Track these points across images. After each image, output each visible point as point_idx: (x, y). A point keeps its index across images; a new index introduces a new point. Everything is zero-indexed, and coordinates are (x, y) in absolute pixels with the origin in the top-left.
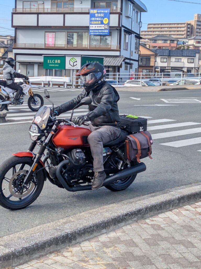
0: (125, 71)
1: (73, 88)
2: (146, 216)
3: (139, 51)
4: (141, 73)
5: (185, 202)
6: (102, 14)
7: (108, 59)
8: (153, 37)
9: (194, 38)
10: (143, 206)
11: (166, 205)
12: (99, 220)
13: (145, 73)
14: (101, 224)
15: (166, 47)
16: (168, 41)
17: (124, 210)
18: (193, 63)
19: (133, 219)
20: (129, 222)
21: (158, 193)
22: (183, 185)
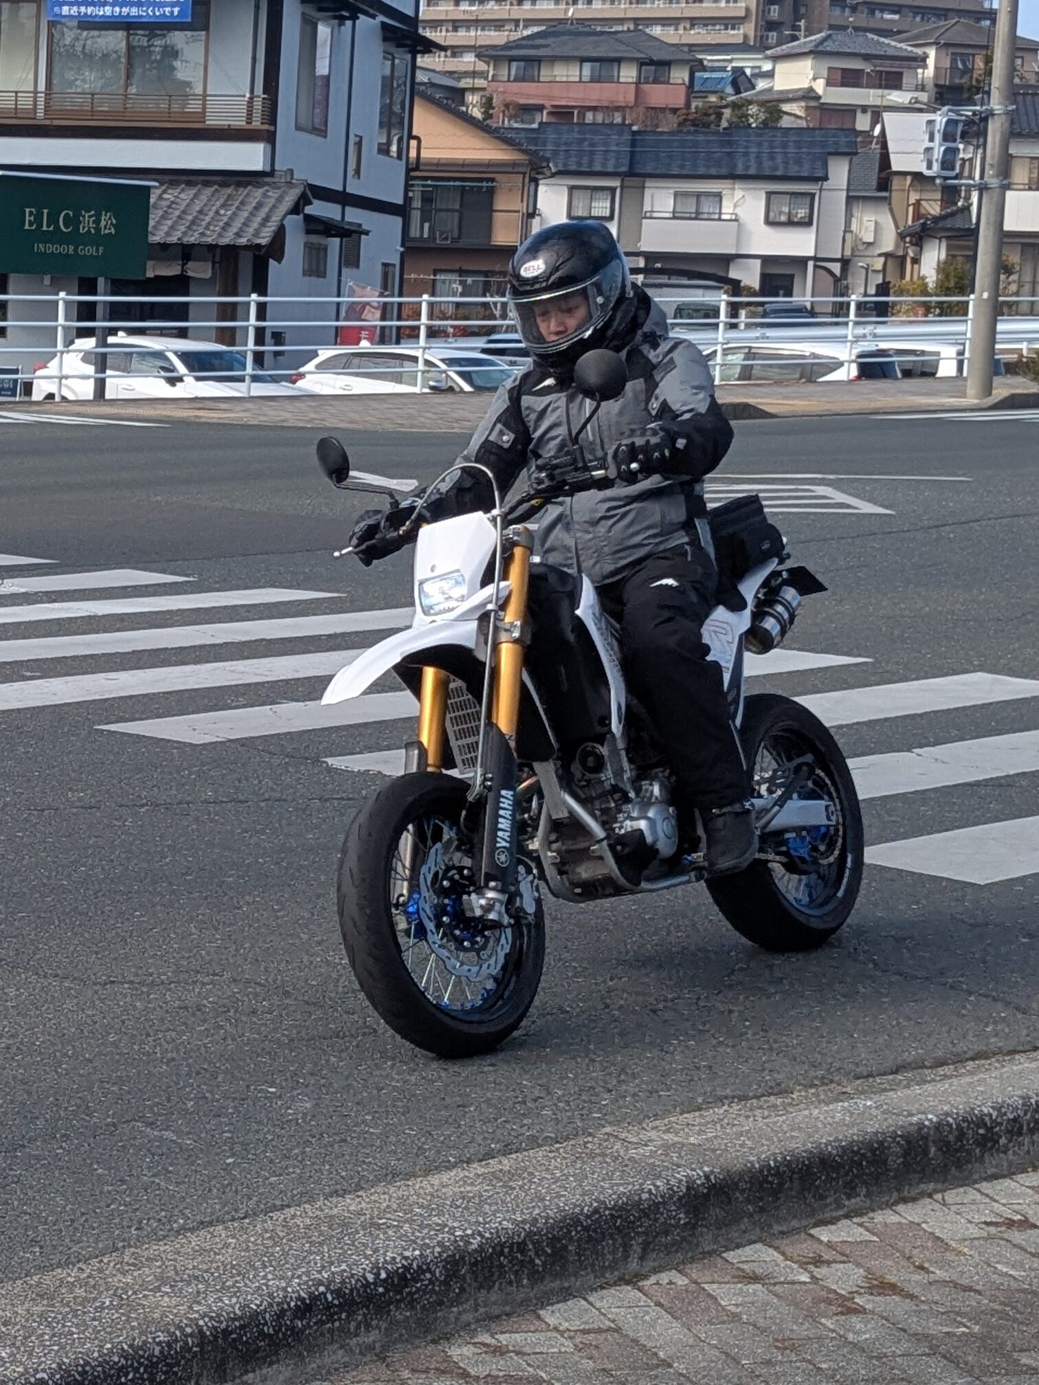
0: (307, 279)
2: (452, 1317)
3: (411, 137)
4: (425, 297)
5: (737, 1221)
7: (182, 196)
8: (515, 36)
9: (817, 46)
10: (428, 1246)
11: (598, 1242)
12: (104, 1341)
13: (454, 295)
14: (122, 1370)
15: (607, 108)
16: (622, 65)
17: (293, 1277)
18: (806, 223)
19: (357, 1335)
20: (327, 1360)
21: (540, 1153)
22: (726, 1101)
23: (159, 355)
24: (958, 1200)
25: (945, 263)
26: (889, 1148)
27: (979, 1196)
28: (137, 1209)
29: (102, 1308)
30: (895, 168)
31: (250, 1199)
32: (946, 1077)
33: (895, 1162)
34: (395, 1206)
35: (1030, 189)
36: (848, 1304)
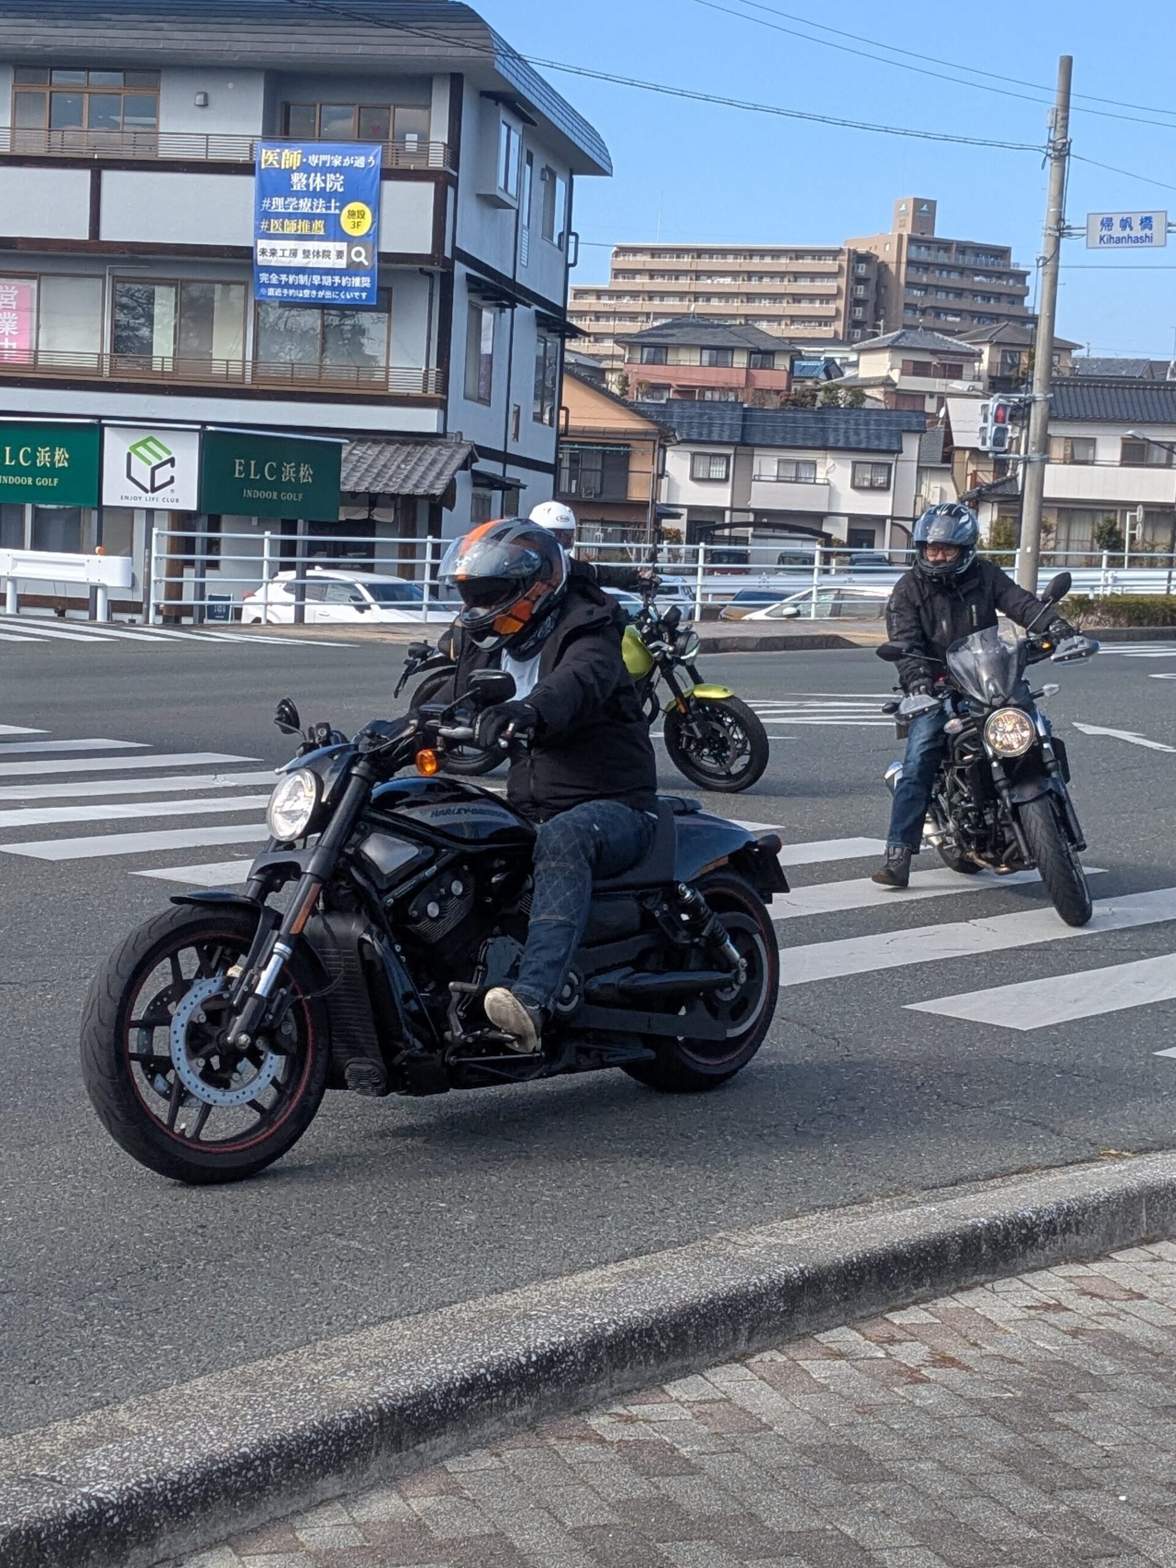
1: (147, 621)
2: (591, 1393)
3: (560, 407)
5: (826, 1308)
6: (331, 177)
7: (369, 452)
8: (647, 326)
9: (893, 342)
10: (571, 1333)
11: (714, 1327)
12: (298, 1419)
13: (597, 540)
14: (313, 1443)
15: (723, 388)
16: (735, 353)
17: (458, 1360)
18: (885, 488)
19: (512, 1409)
20: (486, 1431)
21: (666, 1255)
22: (819, 1210)
23: (350, 586)
24: (1004, 1288)
25: (997, 523)
26: (949, 1246)
27: (1021, 1285)
28: (327, 1308)
29: (297, 1391)
30: (956, 444)
31: (423, 1297)
32: (995, 1187)
33: (953, 1257)
34: (545, 1301)
35: (1065, 463)
36: (916, 1375)
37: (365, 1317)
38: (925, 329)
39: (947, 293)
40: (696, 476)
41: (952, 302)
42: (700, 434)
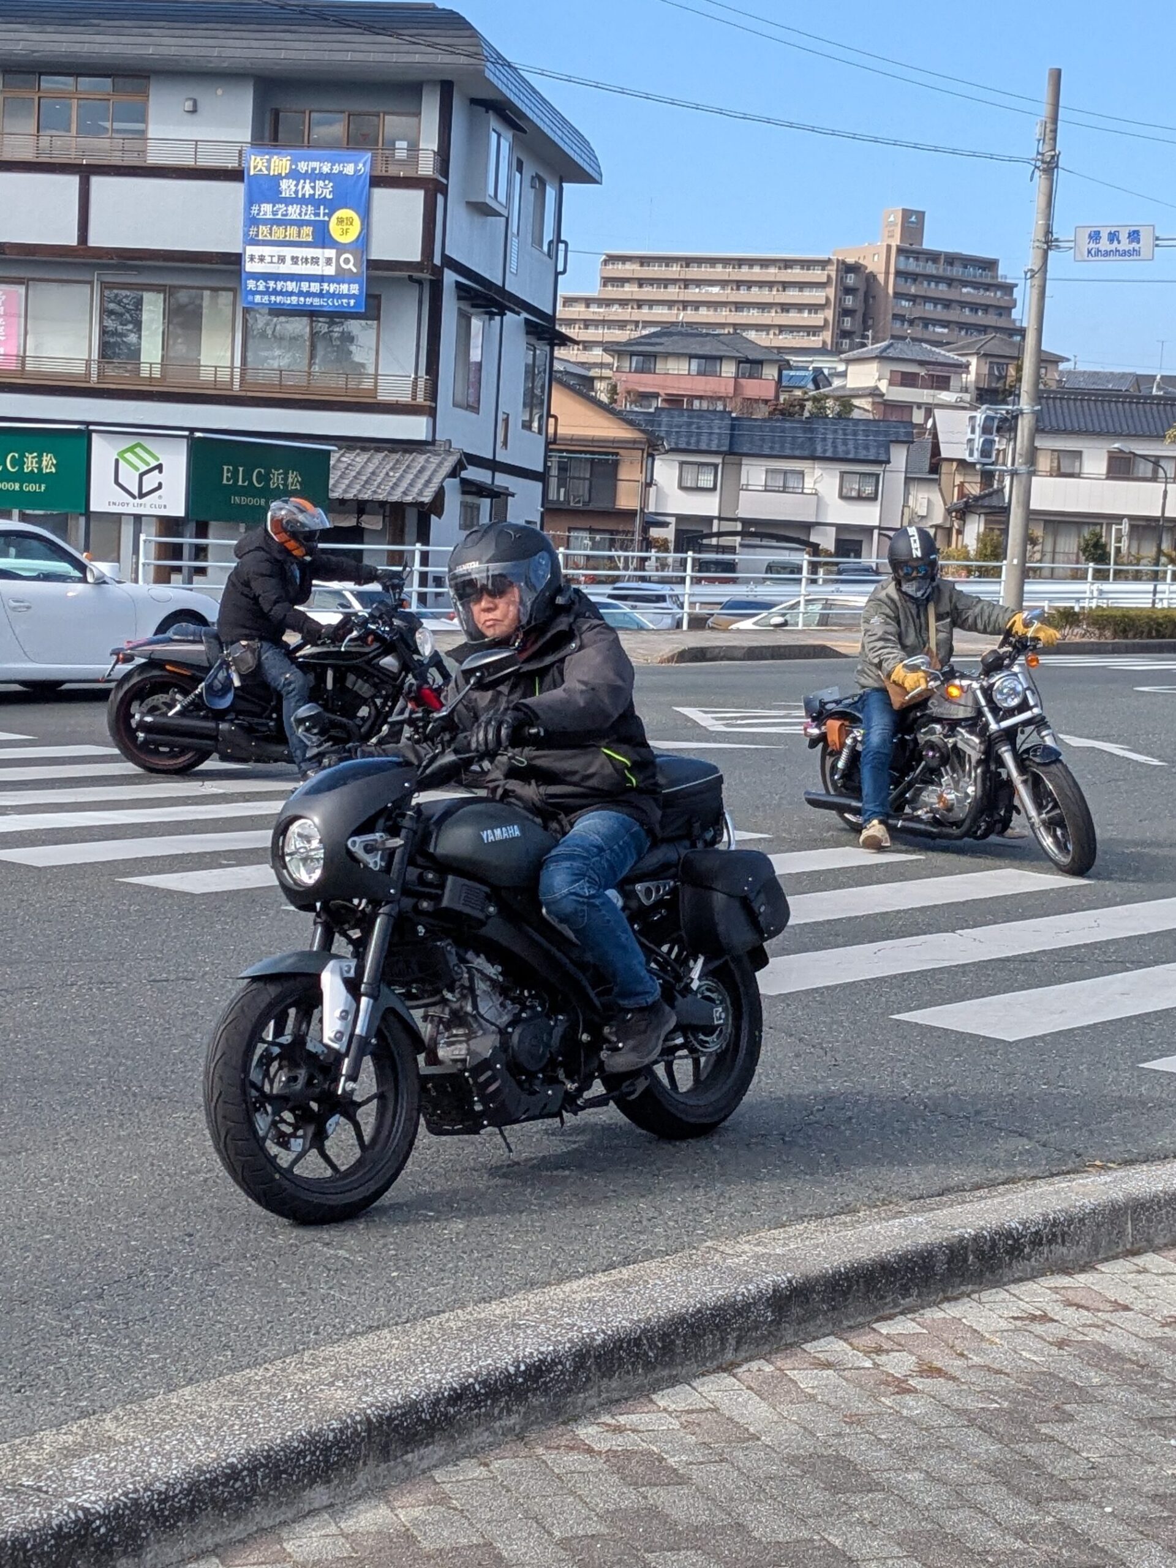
2: (579, 1402)
3: (549, 415)
5: (814, 1318)
6: (320, 183)
7: (358, 459)
8: (636, 335)
9: (881, 352)
10: (560, 1342)
11: (701, 1337)
12: (286, 1429)
13: (585, 549)
14: (301, 1454)
15: (711, 397)
16: (724, 362)
17: (447, 1370)
18: (873, 498)
19: (500, 1419)
20: (475, 1441)
21: (653, 1264)
22: (806, 1220)
23: (338, 594)
24: (991, 1299)
25: (984, 534)
26: (936, 1256)
27: (1007, 1296)
28: (314, 1318)
29: (285, 1401)
30: (944, 455)
31: (411, 1306)
32: (981, 1198)
33: (941, 1268)
34: (533, 1310)
35: (1051, 476)
36: (904, 1385)
37: (353, 1327)
38: (914, 339)
39: (935, 305)
40: (684, 484)
41: (939, 312)
42: (688, 443)
